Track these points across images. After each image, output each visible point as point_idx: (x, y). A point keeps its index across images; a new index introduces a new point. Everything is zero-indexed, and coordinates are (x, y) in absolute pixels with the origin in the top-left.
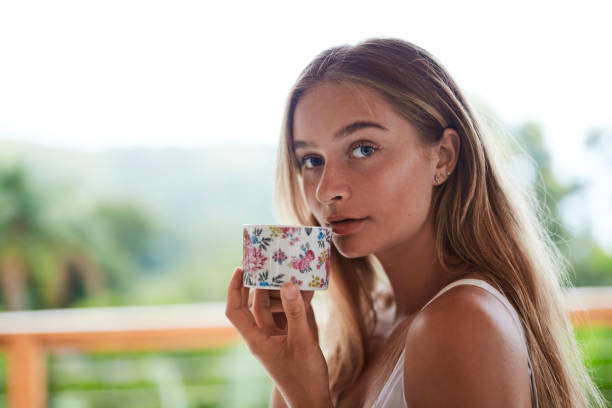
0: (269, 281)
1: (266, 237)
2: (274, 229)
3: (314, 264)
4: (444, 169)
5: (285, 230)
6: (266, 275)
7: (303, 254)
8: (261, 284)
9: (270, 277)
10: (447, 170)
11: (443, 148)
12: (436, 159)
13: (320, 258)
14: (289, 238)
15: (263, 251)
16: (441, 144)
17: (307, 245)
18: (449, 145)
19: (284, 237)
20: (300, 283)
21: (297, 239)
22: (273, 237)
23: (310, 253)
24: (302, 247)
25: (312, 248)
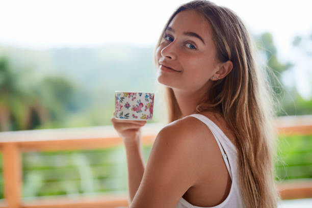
0: (123, 116)
1: (122, 97)
2: (125, 93)
3: (143, 109)
4: (218, 75)
5: (130, 94)
6: (122, 114)
7: (138, 104)
8: (120, 118)
9: (124, 114)
10: (219, 77)
11: (223, 67)
12: (217, 69)
13: (146, 106)
14: (131, 98)
15: (121, 103)
16: (224, 64)
17: (140, 100)
18: (226, 68)
19: (129, 97)
20: (137, 117)
21: (135, 98)
22: (125, 97)
23: (141, 104)
24: (137, 101)
25: (142, 102)
